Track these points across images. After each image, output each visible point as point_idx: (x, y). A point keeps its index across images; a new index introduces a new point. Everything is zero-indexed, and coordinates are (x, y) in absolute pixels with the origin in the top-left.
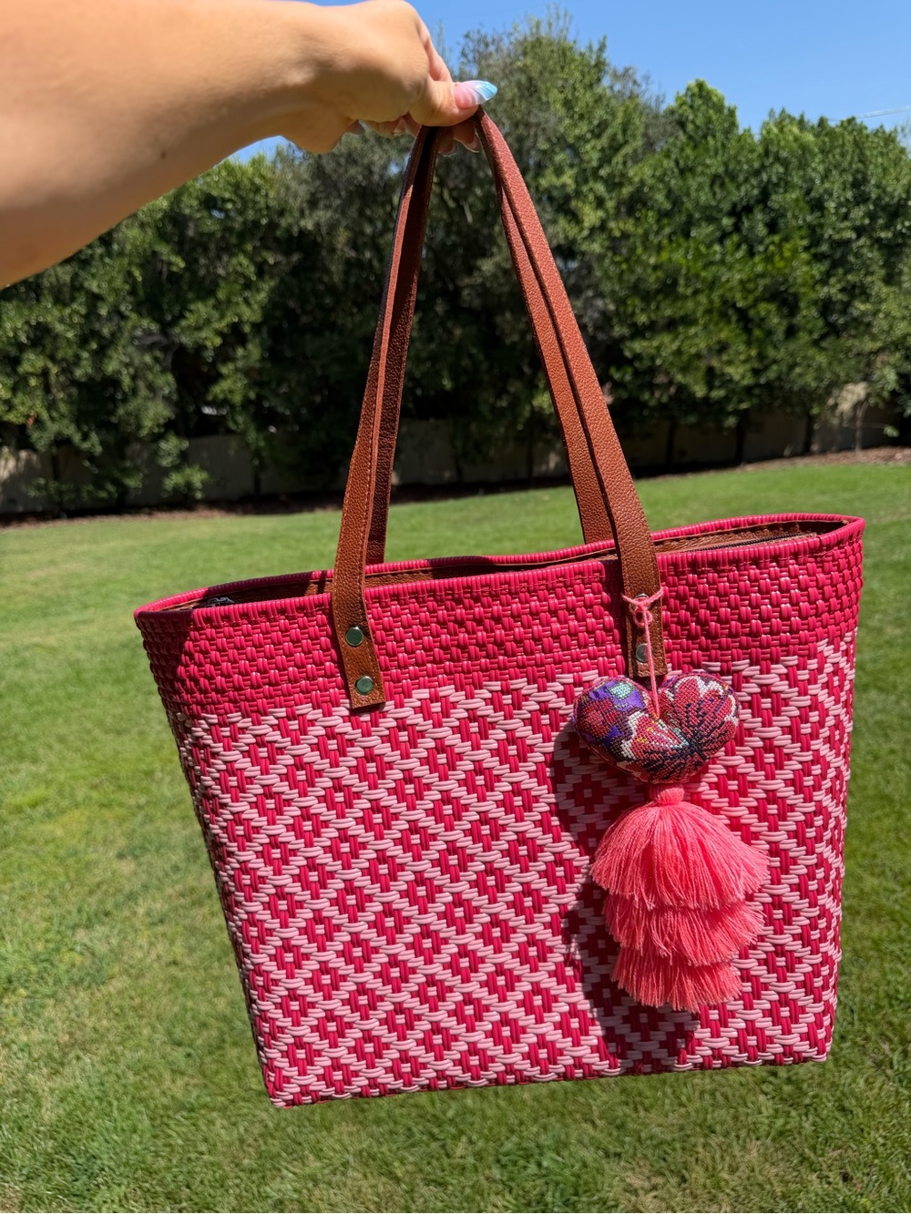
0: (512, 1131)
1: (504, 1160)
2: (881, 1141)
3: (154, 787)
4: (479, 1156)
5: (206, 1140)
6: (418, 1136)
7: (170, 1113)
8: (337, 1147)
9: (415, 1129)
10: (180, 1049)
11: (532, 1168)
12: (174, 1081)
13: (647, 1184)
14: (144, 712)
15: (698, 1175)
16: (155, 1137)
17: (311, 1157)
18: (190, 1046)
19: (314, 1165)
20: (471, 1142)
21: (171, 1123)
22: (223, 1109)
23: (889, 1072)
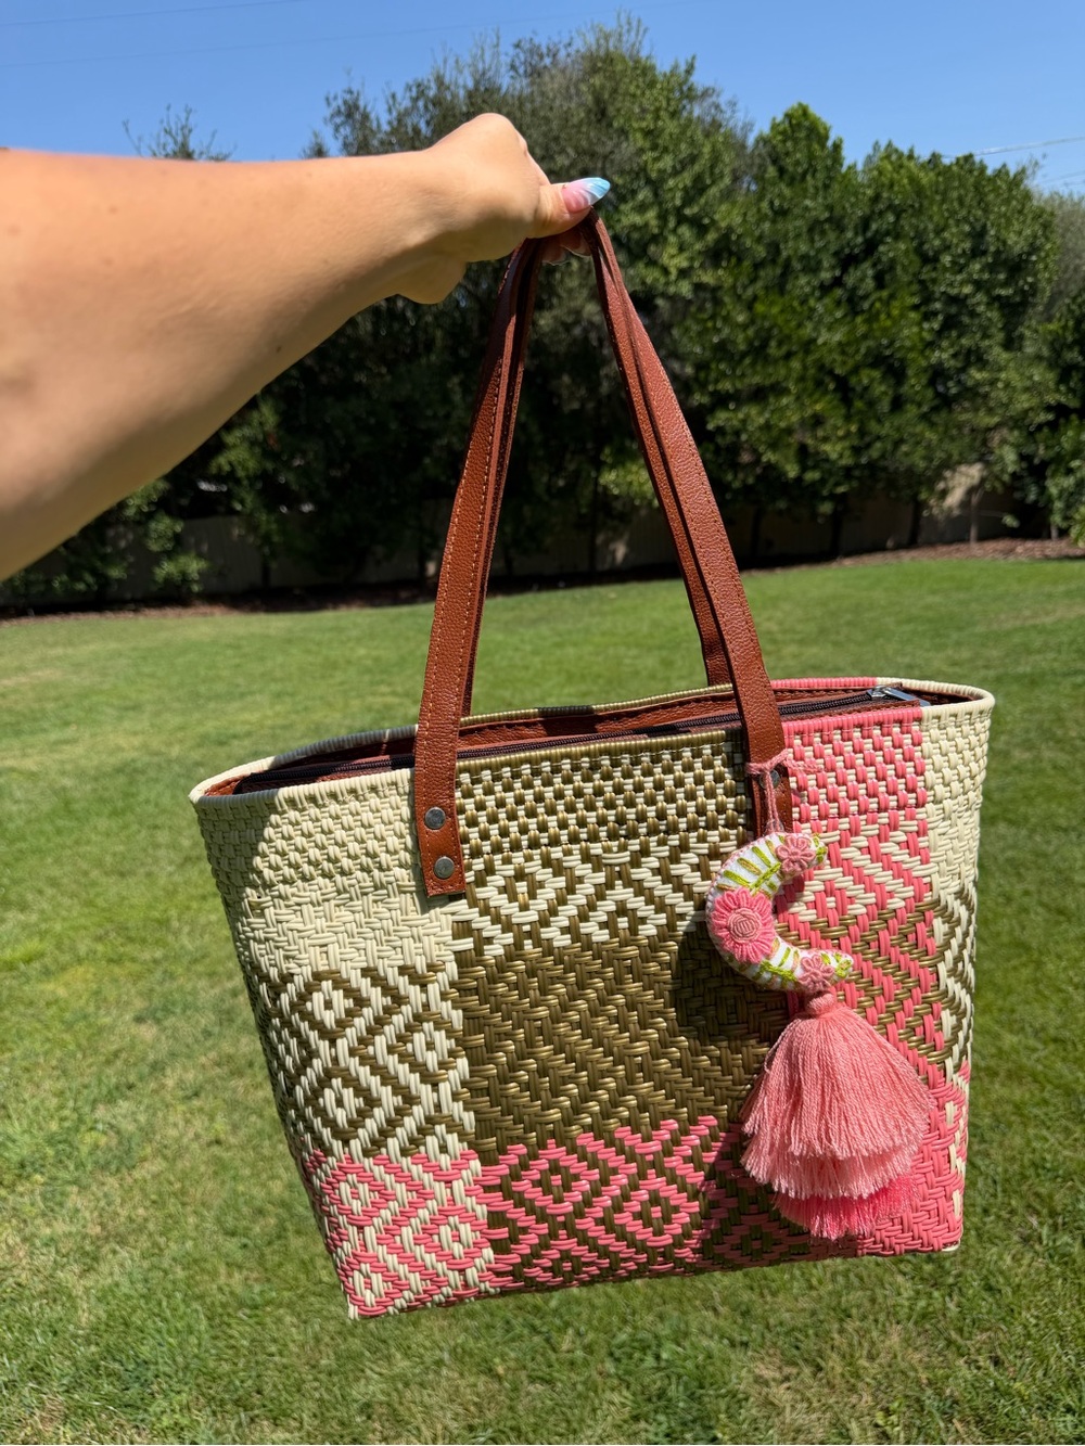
0: (625, 1322)
1: (618, 1353)
2: (1033, 1321)
3: (170, 938)
4: (589, 1349)
5: (274, 1341)
6: (518, 1330)
7: (230, 1310)
8: (428, 1344)
9: (514, 1322)
10: (234, 1240)
11: (650, 1361)
12: (230, 1275)
13: (778, 1375)
14: (150, 851)
15: (835, 1364)
16: (215, 1338)
17: (399, 1356)
18: (246, 1235)
19: (401, 1364)
20: (578, 1334)
21: (232, 1321)
22: (290, 1305)
23: (1037, 1247)
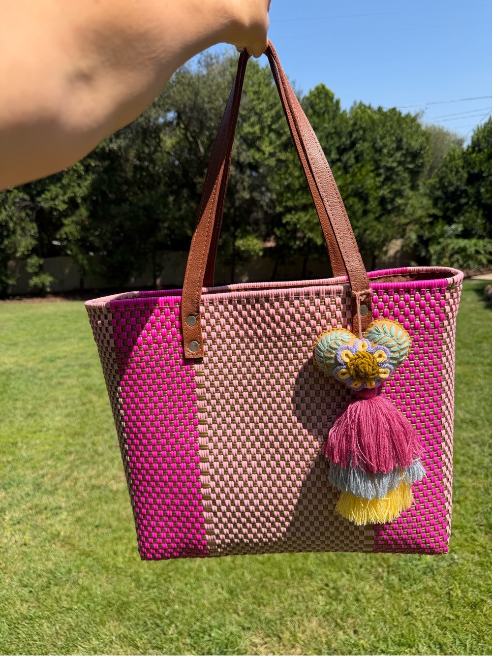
0: (198, 620)
1: (193, 634)
2: (373, 613)
3: (17, 451)
4: (180, 633)
5: (38, 634)
6: (150, 625)
7: (19, 621)
8: (108, 633)
9: (148, 622)
10: (26, 589)
11: (207, 638)
12: (22, 605)
13: (262, 642)
14: (13, 411)
15: (286, 635)
16: (11, 634)
17: (94, 639)
18: (32, 587)
19: (95, 642)
20: (177, 627)
21: (20, 626)
22: (48, 618)
23: (381, 582)
